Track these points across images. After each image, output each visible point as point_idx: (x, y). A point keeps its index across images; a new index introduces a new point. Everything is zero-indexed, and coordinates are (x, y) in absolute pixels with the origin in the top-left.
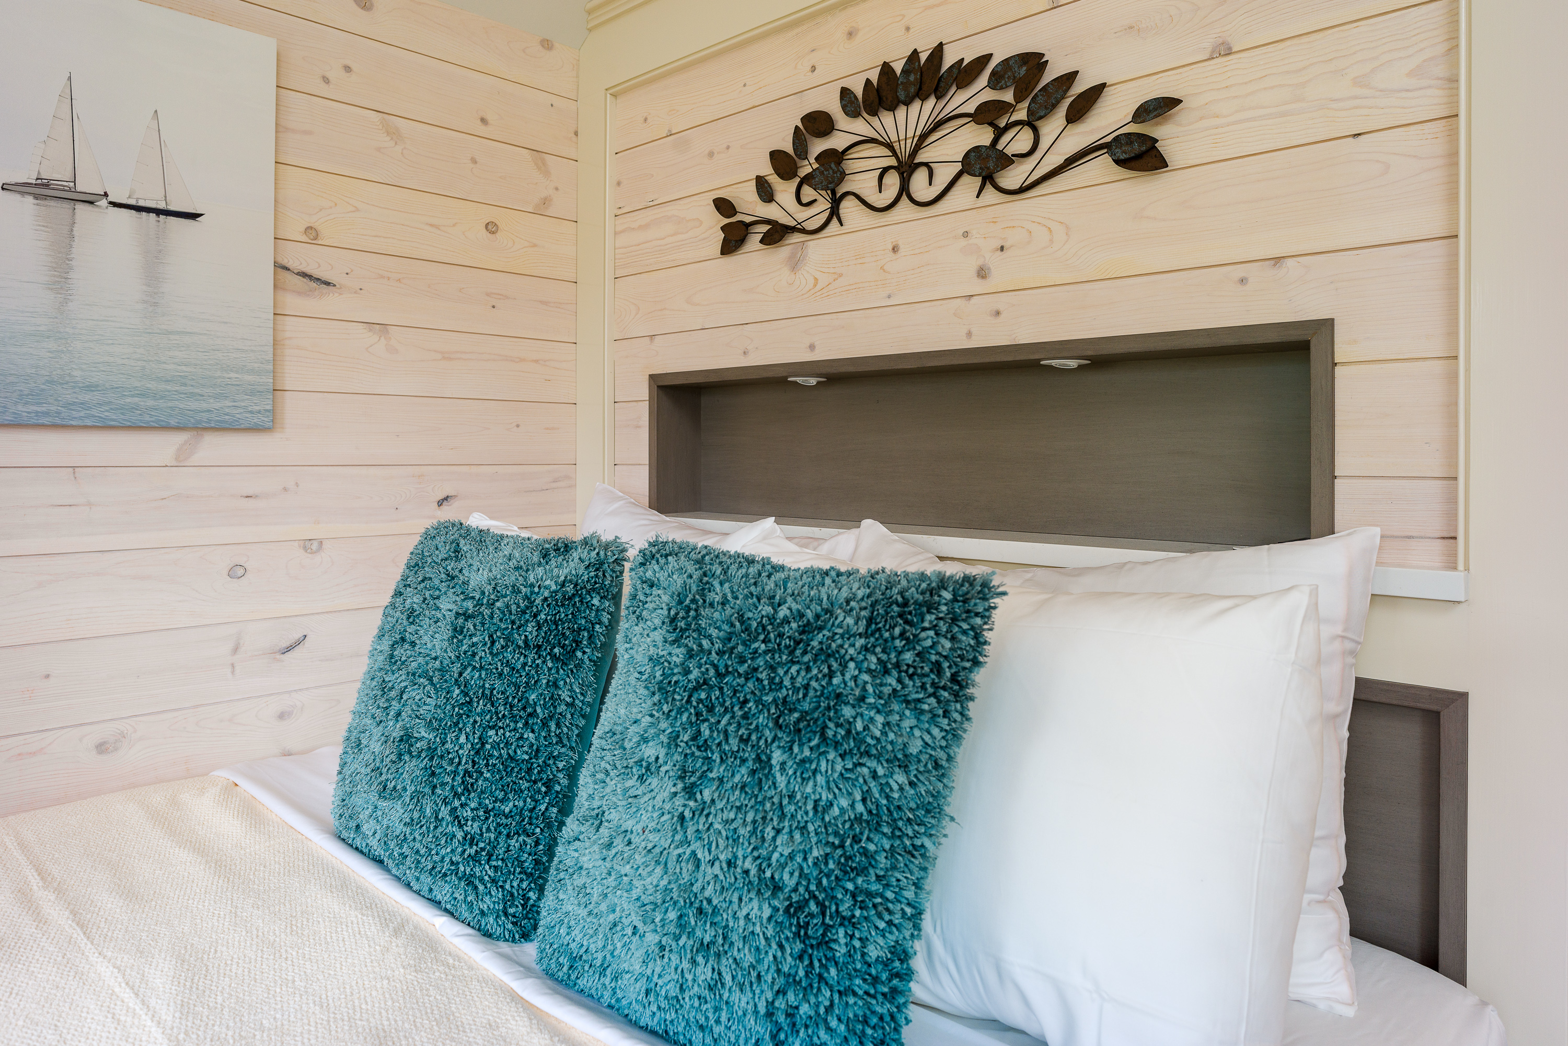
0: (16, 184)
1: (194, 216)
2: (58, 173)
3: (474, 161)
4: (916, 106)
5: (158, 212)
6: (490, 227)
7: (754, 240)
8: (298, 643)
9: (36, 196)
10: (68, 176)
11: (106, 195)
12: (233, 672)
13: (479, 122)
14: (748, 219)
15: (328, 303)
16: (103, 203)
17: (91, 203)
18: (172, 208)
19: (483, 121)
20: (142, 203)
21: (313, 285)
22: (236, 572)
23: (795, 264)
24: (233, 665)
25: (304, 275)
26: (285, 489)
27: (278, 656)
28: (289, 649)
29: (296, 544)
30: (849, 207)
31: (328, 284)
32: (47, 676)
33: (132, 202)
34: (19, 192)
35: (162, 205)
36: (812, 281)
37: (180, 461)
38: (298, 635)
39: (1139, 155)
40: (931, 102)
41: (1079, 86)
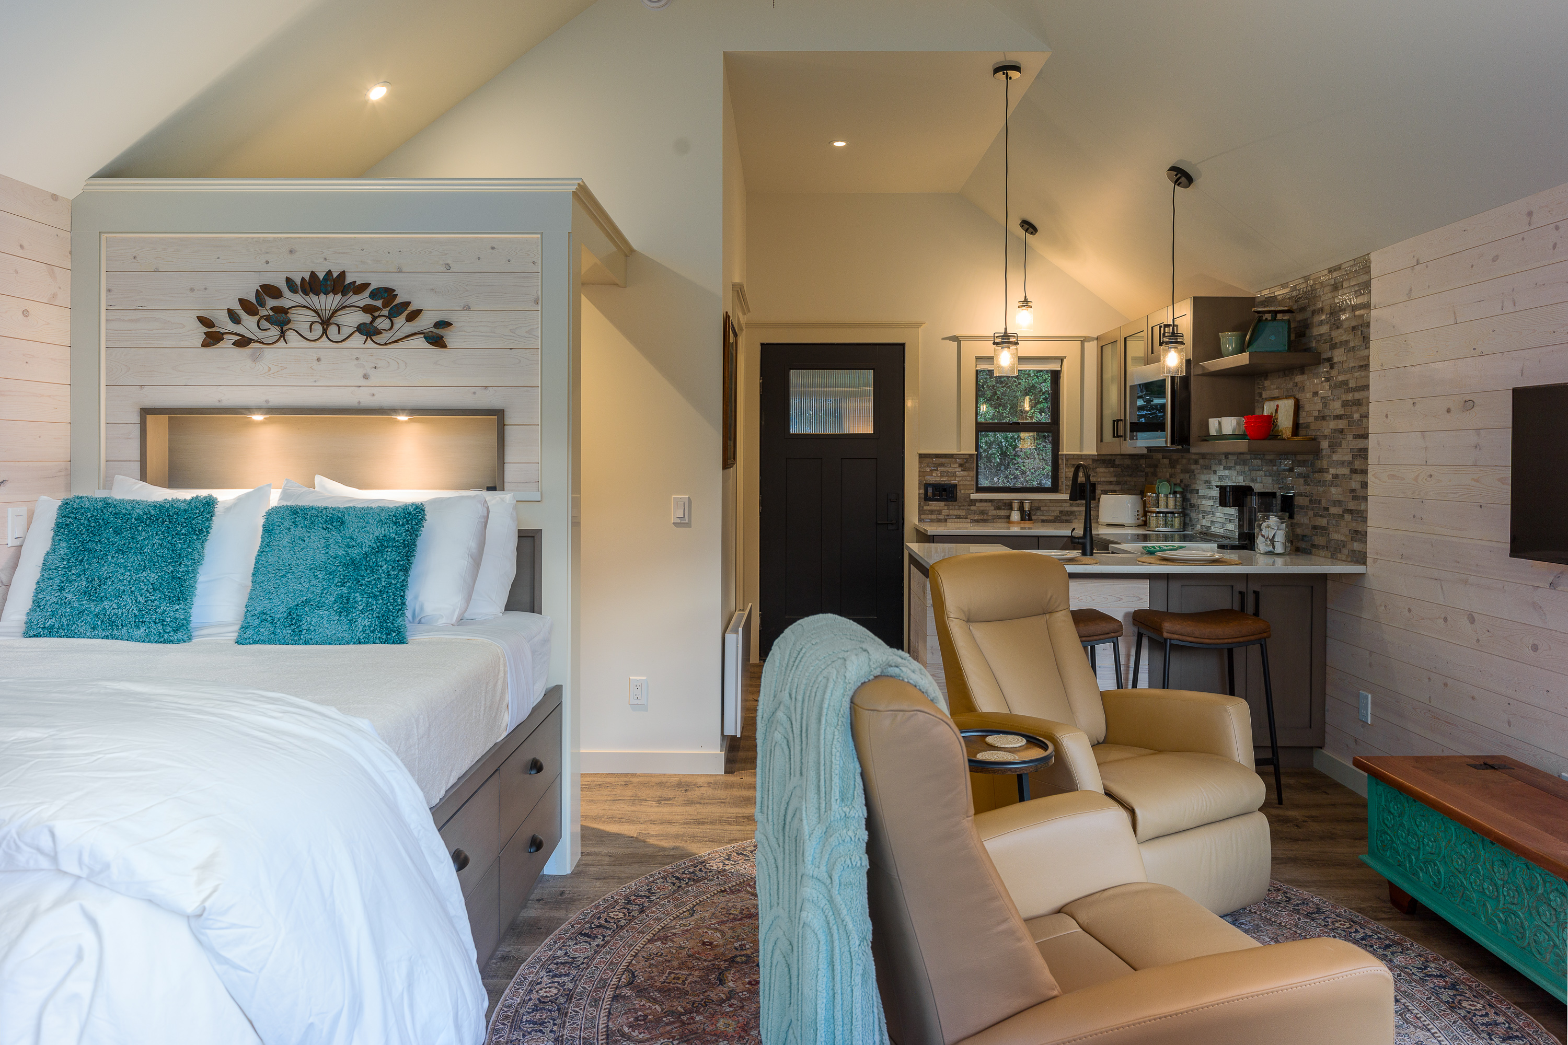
4: (331, 296)
6: (25, 313)
7: (227, 343)
13: (19, 247)
14: (223, 331)
19: (22, 247)
23: (255, 358)
30: (290, 335)
36: (267, 369)
39: (436, 341)
40: (339, 296)
41: (411, 308)
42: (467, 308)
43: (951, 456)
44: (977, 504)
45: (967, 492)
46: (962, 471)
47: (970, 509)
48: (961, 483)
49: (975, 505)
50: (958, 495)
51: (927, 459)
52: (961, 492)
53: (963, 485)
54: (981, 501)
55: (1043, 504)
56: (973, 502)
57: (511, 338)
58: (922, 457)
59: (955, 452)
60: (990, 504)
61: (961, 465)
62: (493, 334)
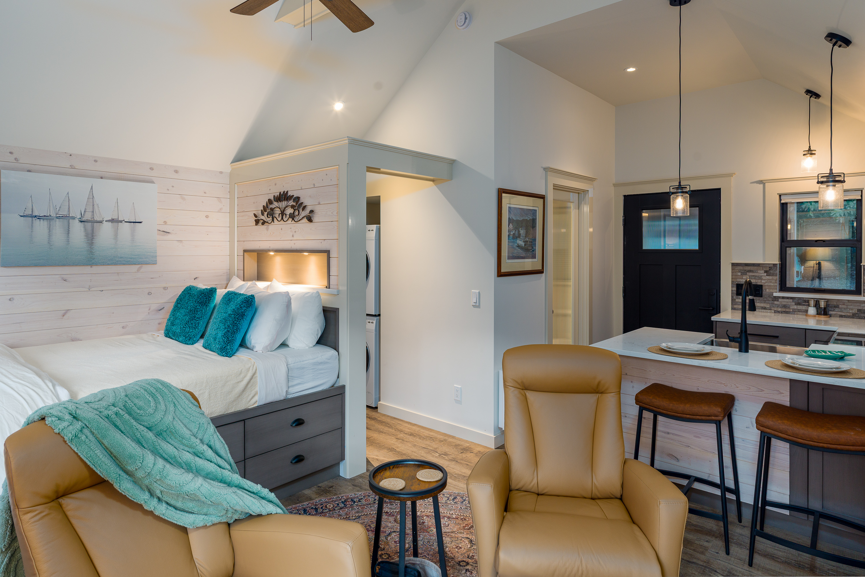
0: (108, 220)
1: (141, 222)
2: (115, 217)
3: (203, 202)
4: (284, 202)
5: (134, 222)
6: (207, 217)
7: (260, 223)
8: (163, 309)
9: (111, 222)
10: (117, 218)
11: (124, 220)
12: (149, 314)
13: (204, 193)
14: (259, 219)
15: (169, 237)
16: (124, 222)
17: (121, 222)
18: (136, 221)
19: (205, 193)
20: (131, 221)
21: (165, 233)
22: (149, 294)
23: (267, 229)
24: (149, 313)
25: (164, 231)
26: (160, 277)
27: (158, 311)
28: (161, 310)
29: (162, 288)
30: (275, 220)
31: (169, 233)
32: (113, 313)
33: (129, 221)
34: (108, 222)
35: (134, 221)
36: (270, 233)
37: (138, 270)
38: (163, 307)
39: (310, 220)
40: (286, 202)
41: (304, 205)
42: (319, 204)
43: (758, 265)
44: (780, 300)
45: (771, 291)
46: (767, 275)
47: (774, 304)
48: (766, 284)
49: (778, 301)
50: (764, 293)
51: (739, 267)
52: (766, 291)
53: (768, 286)
54: (783, 298)
55: (841, 303)
56: (777, 298)
57: (332, 216)
58: (734, 265)
59: (761, 261)
60: (791, 300)
61: (766, 272)
62: (326, 215)
